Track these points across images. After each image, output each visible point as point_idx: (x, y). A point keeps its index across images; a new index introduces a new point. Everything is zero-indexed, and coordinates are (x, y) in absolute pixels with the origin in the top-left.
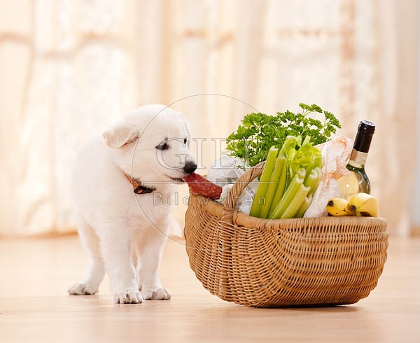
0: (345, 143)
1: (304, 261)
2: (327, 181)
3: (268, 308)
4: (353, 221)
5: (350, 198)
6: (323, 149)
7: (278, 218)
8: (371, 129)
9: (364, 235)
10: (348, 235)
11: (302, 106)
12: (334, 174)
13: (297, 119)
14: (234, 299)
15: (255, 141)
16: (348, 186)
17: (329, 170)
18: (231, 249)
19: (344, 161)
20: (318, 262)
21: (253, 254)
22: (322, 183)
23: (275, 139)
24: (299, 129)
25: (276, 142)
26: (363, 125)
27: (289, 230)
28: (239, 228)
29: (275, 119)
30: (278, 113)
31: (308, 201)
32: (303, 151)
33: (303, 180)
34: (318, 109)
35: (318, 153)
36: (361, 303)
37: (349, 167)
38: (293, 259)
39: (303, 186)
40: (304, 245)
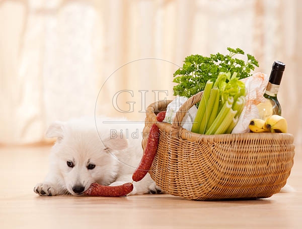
0: (263, 78)
1: (232, 166)
2: (249, 106)
3: (204, 201)
4: (269, 136)
5: (266, 119)
6: (246, 82)
7: (213, 134)
8: (282, 68)
9: (276, 147)
10: (265, 147)
11: (229, 49)
12: (254, 101)
13: (226, 59)
14: (179, 194)
15: (194, 76)
16: (264, 110)
17: (251, 98)
18: (177, 156)
19: (262, 92)
20: (242, 167)
21: (194, 161)
22: (245, 107)
23: (210, 74)
24: (227, 66)
25: (210, 76)
26: (276, 64)
27: (221, 143)
28: (183, 141)
29: (209, 59)
30: (211, 55)
31: (235, 121)
32: (231, 84)
33: (231, 106)
34: (241, 52)
35: (242, 85)
36: (274, 197)
37: (266, 96)
38: (224, 165)
39: (231, 110)
40: (232, 154)
